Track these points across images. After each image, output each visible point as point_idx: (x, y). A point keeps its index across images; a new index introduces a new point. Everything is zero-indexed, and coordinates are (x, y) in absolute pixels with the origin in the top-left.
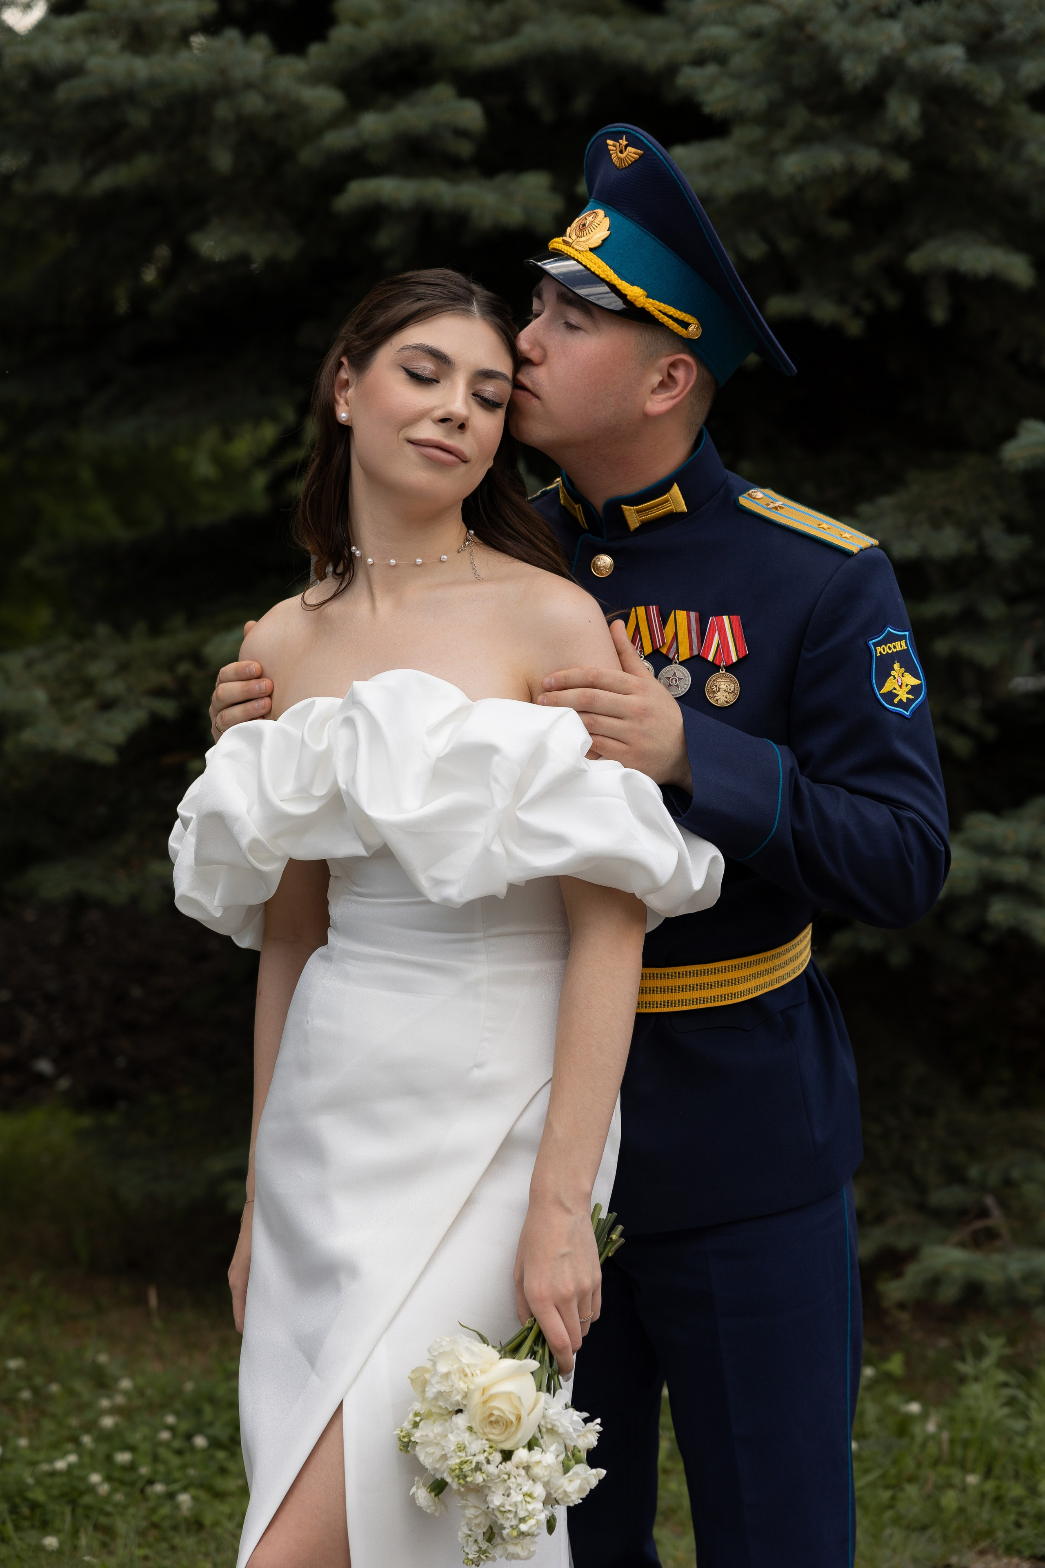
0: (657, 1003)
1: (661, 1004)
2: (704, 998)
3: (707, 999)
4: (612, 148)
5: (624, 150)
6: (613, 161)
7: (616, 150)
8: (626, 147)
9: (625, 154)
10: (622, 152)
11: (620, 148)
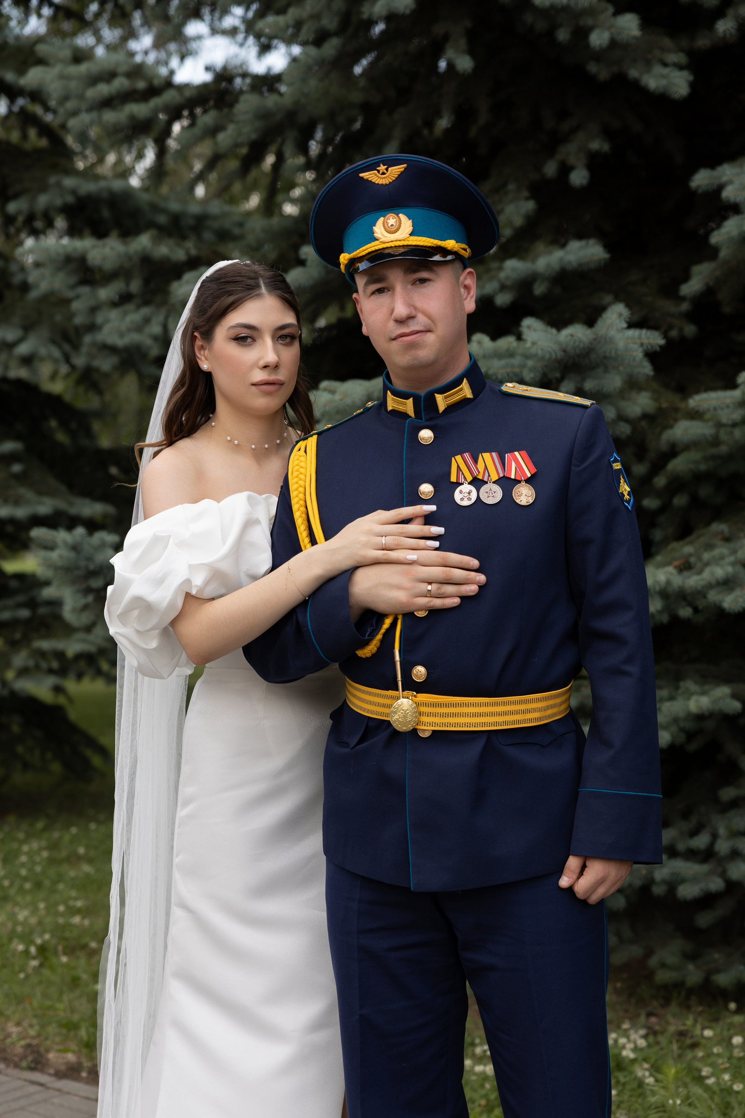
0: (489, 723)
1: (492, 724)
2: (519, 720)
3: (521, 721)
4: (370, 176)
5: (385, 171)
6: (376, 182)
7: (376, 175)
8: (387, 169)
9: (388, 174)
10: (383, 174)
11: (381, 172)
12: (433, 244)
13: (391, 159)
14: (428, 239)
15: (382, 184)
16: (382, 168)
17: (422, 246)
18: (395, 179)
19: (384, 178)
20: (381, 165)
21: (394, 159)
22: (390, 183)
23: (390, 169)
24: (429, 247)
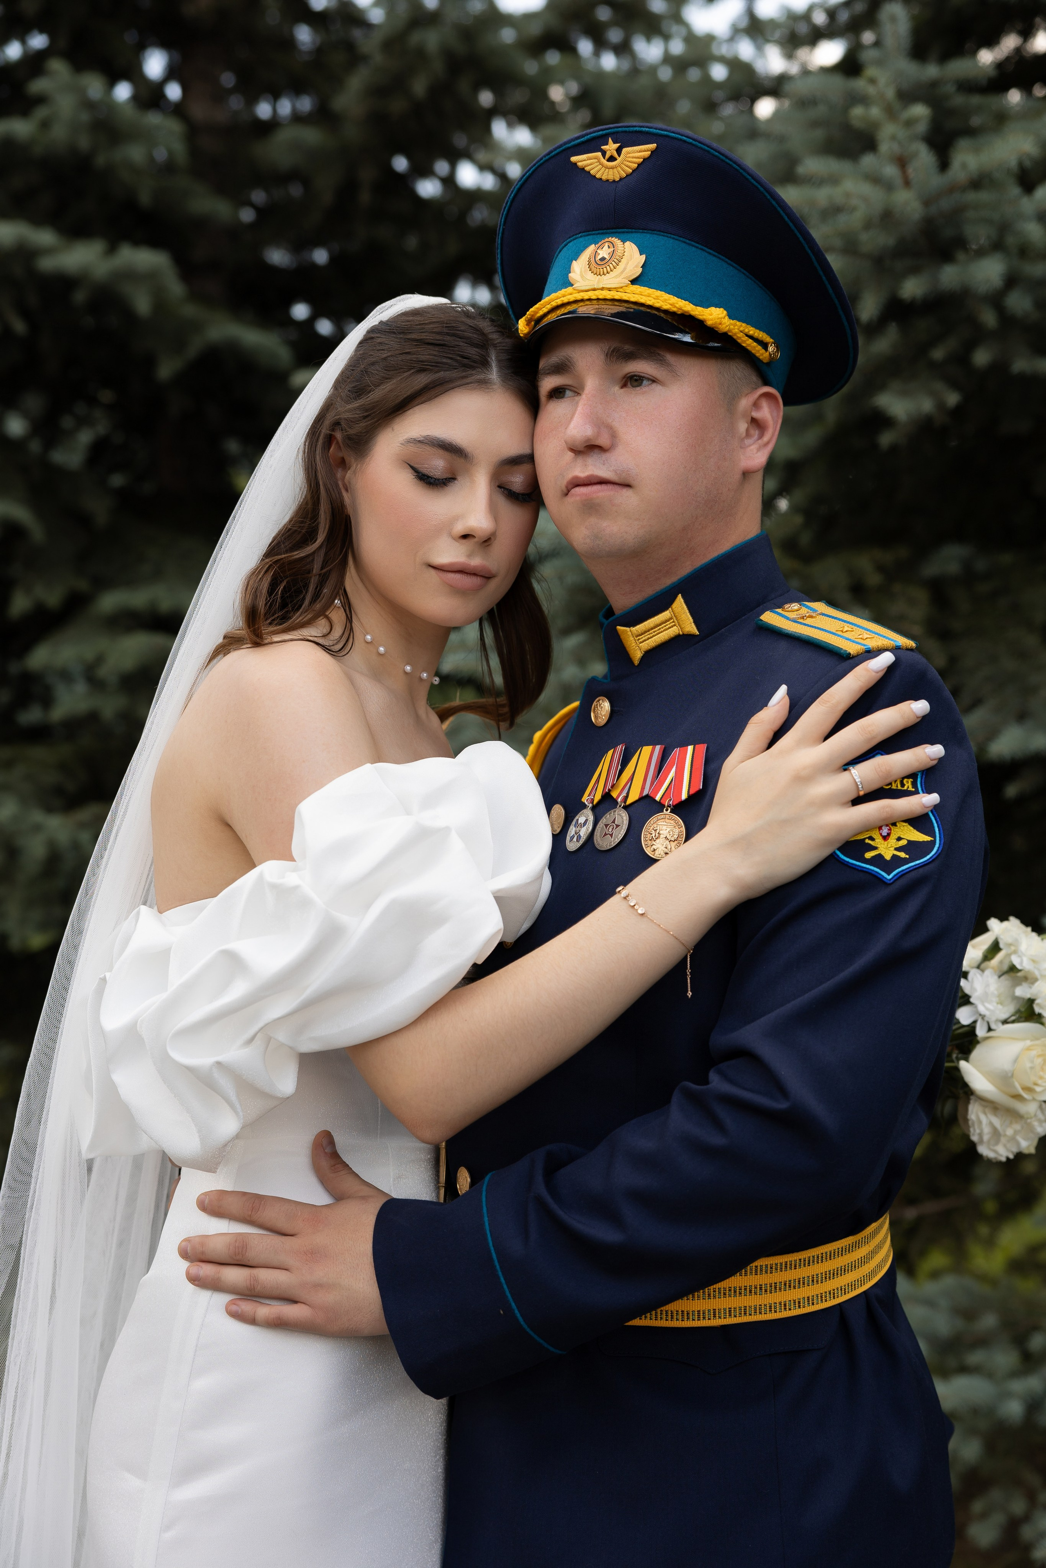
4: (589, 162)
5: (616, 155)
6: (598, 176)
7: (599, 161)
8: (619, 150)
9: (619, 160)
10: (612, 159)
11: (607, 156)
12: (675, 307)
13: (630, 132)
14: (667, 296)
15: (608, 180)
16: (611, 147)
17: (650, 307)
18: (631, 171)
19: (612, 168)
20: (610, 140)
21: (636, 132)
22: (621, 179)
23: (625, 150)
24: (666, 312)
